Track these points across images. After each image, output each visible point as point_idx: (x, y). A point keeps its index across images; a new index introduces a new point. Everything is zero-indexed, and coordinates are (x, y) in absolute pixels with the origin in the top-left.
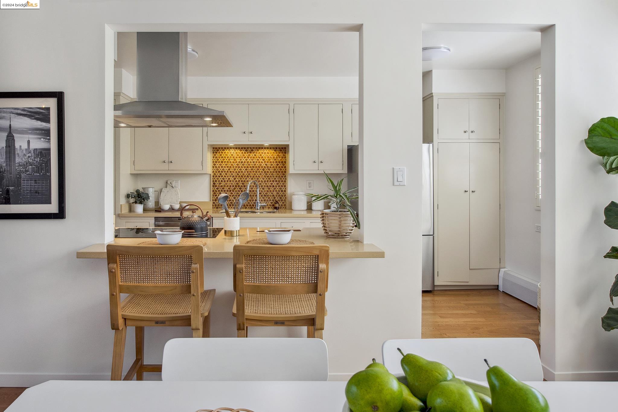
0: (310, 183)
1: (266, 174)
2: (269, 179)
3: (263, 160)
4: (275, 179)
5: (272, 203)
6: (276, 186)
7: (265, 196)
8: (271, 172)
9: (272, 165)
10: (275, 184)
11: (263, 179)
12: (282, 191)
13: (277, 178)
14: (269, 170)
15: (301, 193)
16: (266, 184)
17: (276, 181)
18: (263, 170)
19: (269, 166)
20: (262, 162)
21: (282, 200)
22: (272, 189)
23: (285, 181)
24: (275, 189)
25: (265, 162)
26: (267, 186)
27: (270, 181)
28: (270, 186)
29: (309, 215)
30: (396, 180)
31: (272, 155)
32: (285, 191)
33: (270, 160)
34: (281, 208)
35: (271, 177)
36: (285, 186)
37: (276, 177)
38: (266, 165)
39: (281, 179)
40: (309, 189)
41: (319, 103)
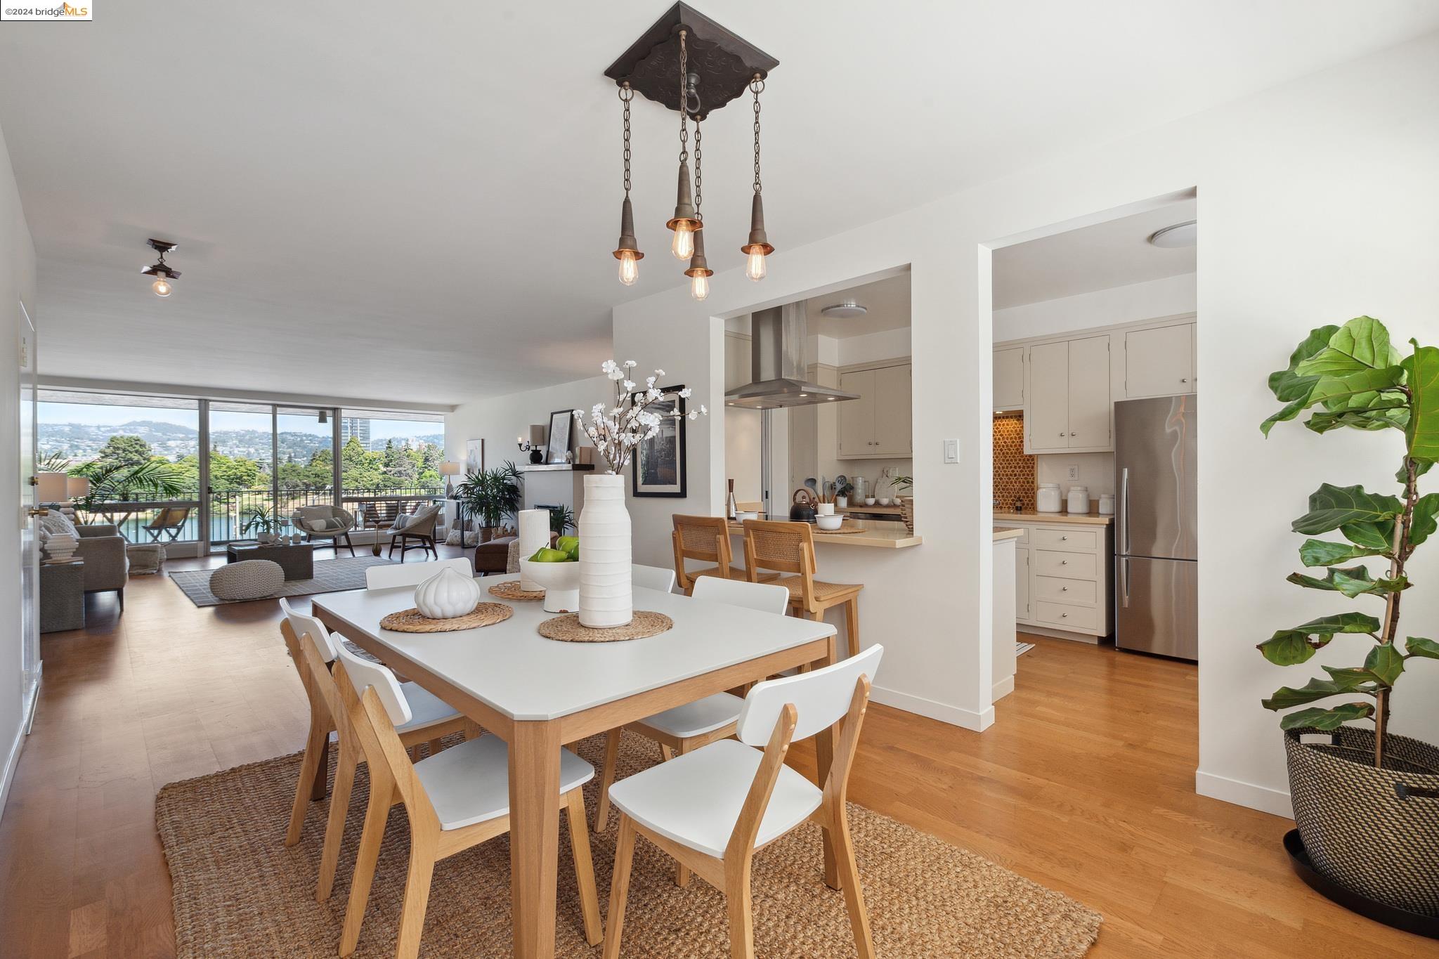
0: (1072, 470)
1: (1006, 457)
2: (1009, 464)
3: (1001, 435)
4: (1018, 463)
5: (1013, 500)
6: (1020, 475)
7: (1003, 489)
8: (1012, 453)
9: (1013, 442)
10: (1017, 471)
11: (1001, 464)
12: (1028, 482)
13: (1020, 462)
14: (1009, 450)
15: (1051, 485)
16: (1005, 471)
17: (1020, 467)
18: (1001, 450)
19: (1009, 444)
20: (999, 439)
21: (1028, 497)
22: (1013, 479)
23: (1033, 467)
24: (1017, 479)
25: (1003, 438)
26: (1007, 475)
27: (1011, 467)
28: (1011, 475)
29: (1064, 518)
30: (946, 455)
31: (1014, 427)
32: (1033, 482)
33: (1010, 435)
34: (1026, 508)
35: (1012, 460)
36: (1032, 475)
37: (1020, 460)
38: (1005, 442)
39: (1026, 463)
40: (1071, 479)
41: (1068, 339)
